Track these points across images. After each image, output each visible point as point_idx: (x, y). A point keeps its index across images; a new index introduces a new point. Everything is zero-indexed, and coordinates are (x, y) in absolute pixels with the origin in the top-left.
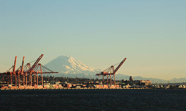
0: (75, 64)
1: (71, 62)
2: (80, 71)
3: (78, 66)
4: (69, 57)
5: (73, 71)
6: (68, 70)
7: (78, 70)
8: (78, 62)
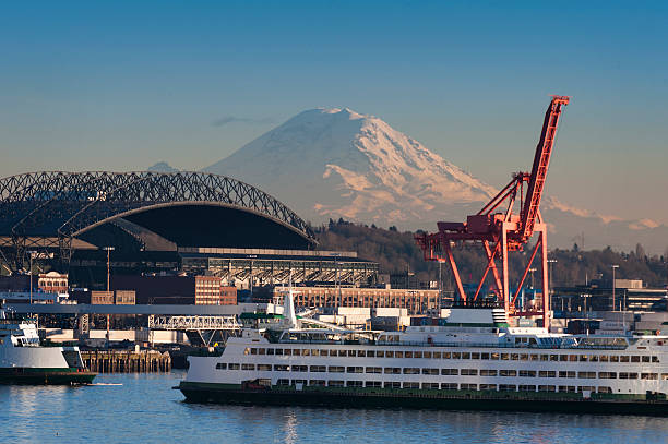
0: (402, 164)
1: (376, 151)
2: (431, 208)
3: (412, 171)
4: (360, 122)
5: (388, 207)
6: (354, 197)
7: (419, 202)
8: (420, 153)
